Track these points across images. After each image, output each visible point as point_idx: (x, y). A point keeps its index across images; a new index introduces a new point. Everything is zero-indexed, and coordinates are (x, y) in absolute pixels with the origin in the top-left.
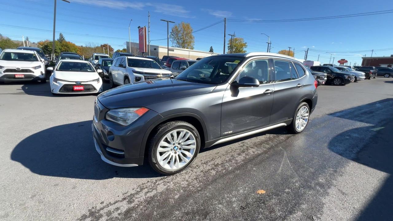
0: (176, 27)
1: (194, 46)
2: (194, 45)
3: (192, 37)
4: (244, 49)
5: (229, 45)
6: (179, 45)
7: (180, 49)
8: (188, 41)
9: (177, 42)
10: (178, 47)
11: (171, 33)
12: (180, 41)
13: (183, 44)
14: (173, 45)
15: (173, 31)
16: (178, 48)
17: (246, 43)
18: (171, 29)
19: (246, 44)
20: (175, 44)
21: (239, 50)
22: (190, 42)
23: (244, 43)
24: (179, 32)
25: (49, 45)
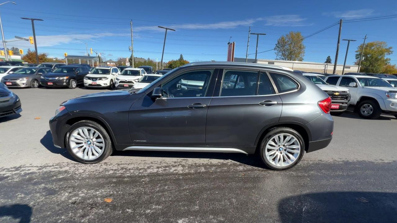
0: (283, 38)
1: (303, 58)
2: (304, 55)
3: (302, 46)
4: (386, 57)
5: (358, 53)
6: (284, 57)
7: (285, 61)
8: (296, 52)
9: (283, 54)
10: (282, 59)
11: (276, 45)
12: (287, 53)
13: (290, 56)
14: (277, 58)
15: (278, 42)
16: (283, 61)
17: (390, 48)
18: (277, 41)
19: (391, 50)
20: (280, 56)
21: (376, 59)
22: (299, 53)
23: (387, 47)
24: (286, 43)
25: (172, 64)
